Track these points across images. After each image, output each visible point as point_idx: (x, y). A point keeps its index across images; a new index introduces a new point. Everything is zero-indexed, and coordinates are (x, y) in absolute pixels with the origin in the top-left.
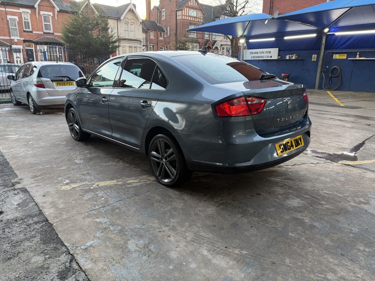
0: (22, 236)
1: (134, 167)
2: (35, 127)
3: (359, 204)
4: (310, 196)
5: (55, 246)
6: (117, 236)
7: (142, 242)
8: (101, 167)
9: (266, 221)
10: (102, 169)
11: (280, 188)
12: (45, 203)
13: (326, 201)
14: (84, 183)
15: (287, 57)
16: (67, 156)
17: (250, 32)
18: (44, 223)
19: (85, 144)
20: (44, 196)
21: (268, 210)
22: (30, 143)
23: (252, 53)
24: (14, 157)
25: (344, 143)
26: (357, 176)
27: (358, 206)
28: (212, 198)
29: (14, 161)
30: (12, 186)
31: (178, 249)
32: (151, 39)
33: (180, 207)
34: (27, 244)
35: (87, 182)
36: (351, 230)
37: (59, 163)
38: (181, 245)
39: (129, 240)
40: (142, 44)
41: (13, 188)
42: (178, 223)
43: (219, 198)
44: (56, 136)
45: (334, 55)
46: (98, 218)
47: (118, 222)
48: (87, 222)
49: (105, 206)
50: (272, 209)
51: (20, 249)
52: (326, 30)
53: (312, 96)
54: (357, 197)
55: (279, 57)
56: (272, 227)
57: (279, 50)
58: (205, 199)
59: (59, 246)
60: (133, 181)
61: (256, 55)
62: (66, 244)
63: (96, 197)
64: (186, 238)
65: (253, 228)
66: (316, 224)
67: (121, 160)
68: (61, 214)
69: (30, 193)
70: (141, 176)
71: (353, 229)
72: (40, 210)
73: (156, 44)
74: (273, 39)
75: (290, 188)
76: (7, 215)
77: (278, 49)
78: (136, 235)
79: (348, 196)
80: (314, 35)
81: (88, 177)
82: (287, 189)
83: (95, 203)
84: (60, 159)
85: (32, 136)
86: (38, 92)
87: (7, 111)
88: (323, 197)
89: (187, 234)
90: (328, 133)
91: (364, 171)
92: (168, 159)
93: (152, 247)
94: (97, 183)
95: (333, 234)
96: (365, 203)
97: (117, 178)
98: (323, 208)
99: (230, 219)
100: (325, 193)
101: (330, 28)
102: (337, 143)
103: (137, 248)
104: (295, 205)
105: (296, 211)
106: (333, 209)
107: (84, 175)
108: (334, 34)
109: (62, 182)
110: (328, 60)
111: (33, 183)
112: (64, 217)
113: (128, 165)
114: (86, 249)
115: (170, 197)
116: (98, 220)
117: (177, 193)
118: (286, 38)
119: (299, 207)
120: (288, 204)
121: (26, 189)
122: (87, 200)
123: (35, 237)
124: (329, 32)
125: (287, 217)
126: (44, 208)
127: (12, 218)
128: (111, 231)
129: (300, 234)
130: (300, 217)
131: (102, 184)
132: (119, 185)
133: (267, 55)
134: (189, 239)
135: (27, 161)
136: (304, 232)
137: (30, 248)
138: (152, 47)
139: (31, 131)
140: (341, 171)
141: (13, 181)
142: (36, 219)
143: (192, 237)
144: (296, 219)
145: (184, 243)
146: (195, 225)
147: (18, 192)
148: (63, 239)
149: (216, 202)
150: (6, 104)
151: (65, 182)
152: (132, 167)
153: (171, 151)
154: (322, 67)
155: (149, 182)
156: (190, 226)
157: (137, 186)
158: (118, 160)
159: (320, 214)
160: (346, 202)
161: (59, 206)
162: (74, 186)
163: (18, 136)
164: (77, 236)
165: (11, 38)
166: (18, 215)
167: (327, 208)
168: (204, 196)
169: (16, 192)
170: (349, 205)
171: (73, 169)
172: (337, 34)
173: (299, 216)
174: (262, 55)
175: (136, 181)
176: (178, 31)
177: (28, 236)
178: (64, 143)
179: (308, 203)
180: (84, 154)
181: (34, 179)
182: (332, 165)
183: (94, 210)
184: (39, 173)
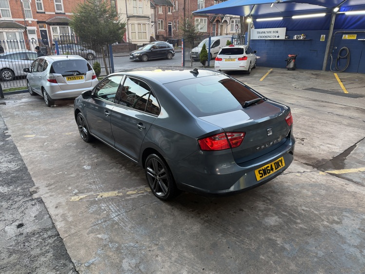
0: (38, 251)
1: (135, 175)
2: (49, 124)
3: (332, 223)
4: (288, 213)
5: (64, 262)
6: (114, 253)
7: (134, 261)
8: (106, 175)
9: (242, 242)
10: (106, 177)
11: (262, 203)
12: (57, 215)
13: (301, 220)
14: (90, 194)
15: (295, 37)
16: (77, 160)
17: (257, 11)
18: (56, 238)
19: (93, 146)
20: (56, 207)
21: (247, 228)
22: (45, 144)
23: (259, 33)
24: (32, 162)
25: (335, 146)
26: (338, 188)
27: (330, 225)
28: (199, 214)
29: (32, 166)
30: (30, 196)
31: (163, 270)
32: (160, 15)
33: (170, 224)
34: (43, 259)
35: (92, 193)
36: (317, 254)
37: (69, 169)
38: (166, 266)
39: (124, 258)
40: (151, 21)
41: (30, 198)
42: (166, 241)
43: (205, 215)
44: (67, 135)
45: (344, 36)
46: (100, 234)
47: (117, 239)
48: (90, 237)
49: (106, 221)
50: (251, 228)
51: (36, 264)
52: (336, 10)
53: (318, 80)
54: (332, 215)
55: (287, 37)
56: (247, 249)
57: (287, 30)
58: (192, 215)
59: (67, 262)
60: (132, 193)
61: (263, 35)
62: (73, 260)
63: (99, 210)
64: (171, 259)
65: (230, 249)
66: (287, 246)
67: (123, 166)
68: (70, 228)
69: (45, 204)
70: (139, 186)
71: (319, 252)
72: (53, 224)
73: (165, 19)
74: (281, 18)
75: (272, 202)
76: (26, 228)
77: (285, 28)
78: (130, 254)
79: (324, 214)
80: (324, 15)
81: (93, 187)
82: (268, 204)
83: (98, 217)
84: (71, 164)
85: (47, 135)
86: (52, 87)
87: (25, 103)
88: (300, 214)
89: (172, 254)
90: (323, 133)
91: (347, 182)
92: (162, 177)
93: (142, 267)
94: (101, 194)
95: (300, 257)
96: (337, 223)
97: (119, 189)
98: (297, 228)
99: (212, 239)
100: (303, 210)
101: (340, 7)
102: (329, 146)
103: (130, 267)
104: (272, 224)
105: (271, 231)
106: (306, 229)
107: (90, 184)
108: (344, 14)
109: (72, 192)
110: (337, 40)
111: (47, 193)
112: (73, 231)
113: (129, 172)
114: (89, 266)
115: (162, 212)
116: (100, 236)
117: (169, 207)
118: (294, 17)
119: (275, 226)
120: (266, 223)
121: (42, 200)
122: (91, 214)
123: (48, 252)
124: (339, 11)
125: (262, 237)
126: (56, 221)
127: (31, 231)
128: (110, 248)
129: (269, 257)
130: (274, 238)
131: (106, 195)
132: (120, 196)
133: (274, 34)
134: (173, 259)
135: (43, 167)
136: (274, 255)
137: (45, 263)
138: (160, 22)
139: (46, 129)
140: (324, 182)
141: (31, 190)
142: (49, 233)
143: (176, 257)
144: (270, 239)
145: (169, 264)
146: (180, 244)
147: (35, 203)
148: (70, 255)
149: (201, 219)
150: (24, 94)
151: (74, 192)
152: (132, 174)
153: (163, 170)
154: (330, 48)
155: (145, 194)
156: (176, 245)
157: (135, 198)
158: (121, 166)
159: (293, 234)
160: (320, 220)
161: (68, 219)
162: (82, 196)
163: (34, 135)
164: (82, 252)
165: (26, 20)
166: (36, 229)
167: (301, 228)
168: (193, 211)
169: (33, 202)
170: (322, 224)
171: (82, 176)
172: (348, 13)
173: (273, 236)
174: (269, 35)
175: (134, 192)
176: (187, 6)
177: (43, 251)
178: (75, 144)
179: (284, 222)
180: (92, 158)
181: (48, 188)
182: (318, 174)
183: (97, 225)
184: (52, 181)
